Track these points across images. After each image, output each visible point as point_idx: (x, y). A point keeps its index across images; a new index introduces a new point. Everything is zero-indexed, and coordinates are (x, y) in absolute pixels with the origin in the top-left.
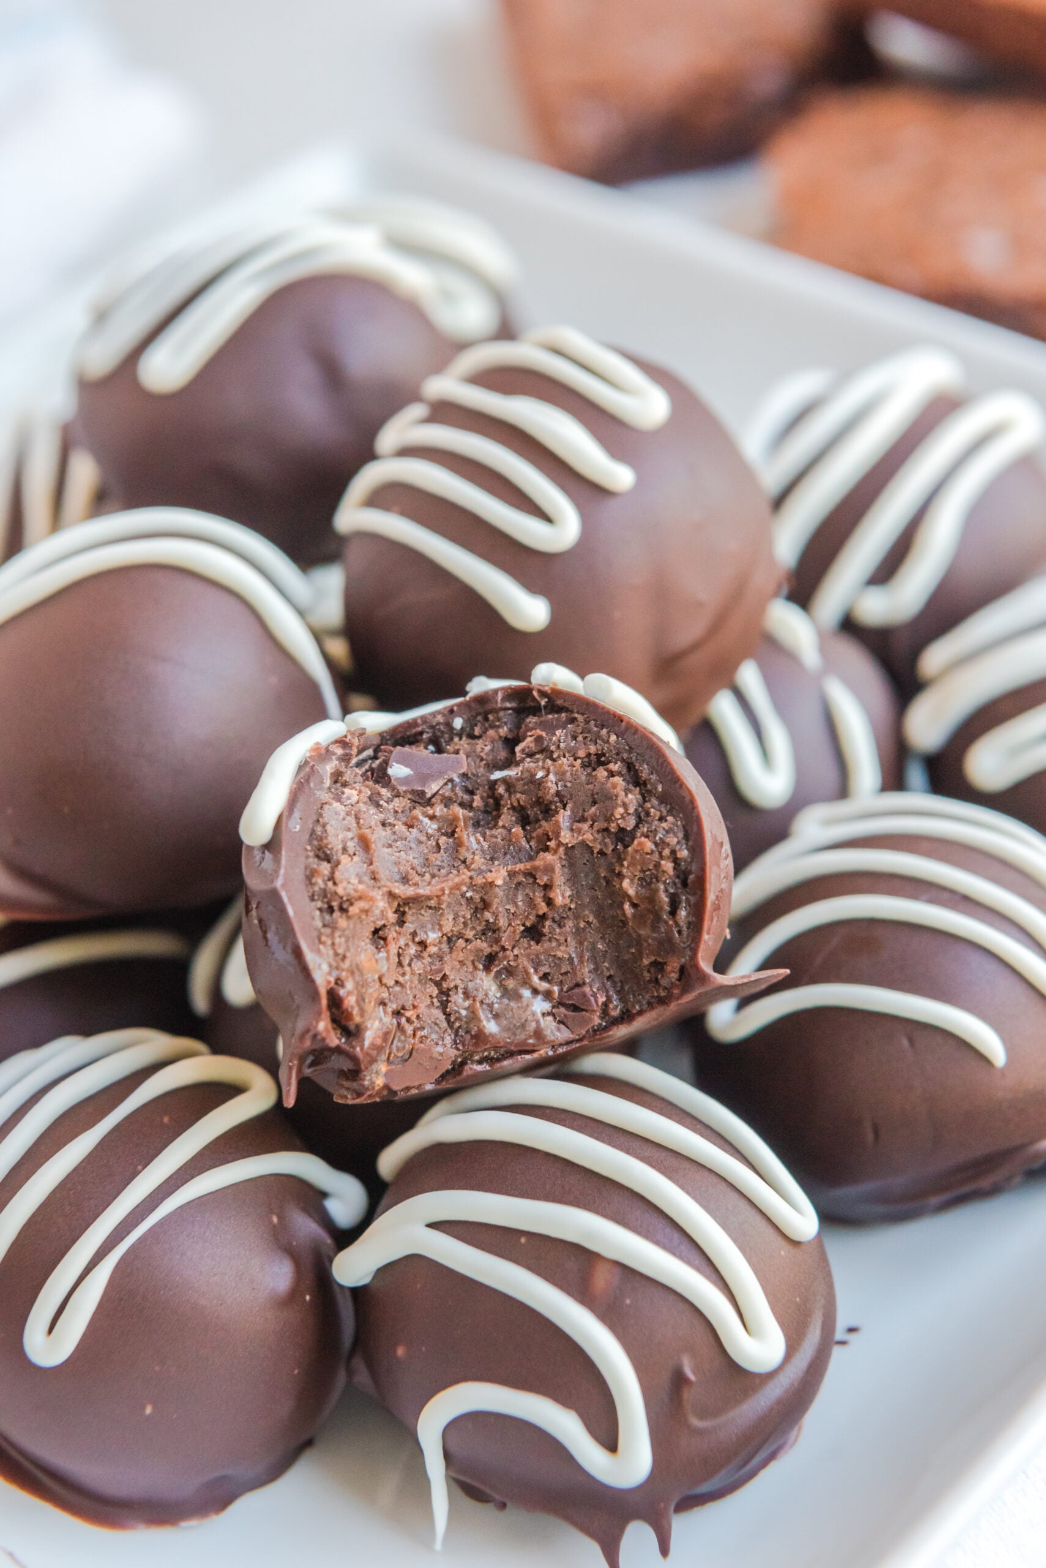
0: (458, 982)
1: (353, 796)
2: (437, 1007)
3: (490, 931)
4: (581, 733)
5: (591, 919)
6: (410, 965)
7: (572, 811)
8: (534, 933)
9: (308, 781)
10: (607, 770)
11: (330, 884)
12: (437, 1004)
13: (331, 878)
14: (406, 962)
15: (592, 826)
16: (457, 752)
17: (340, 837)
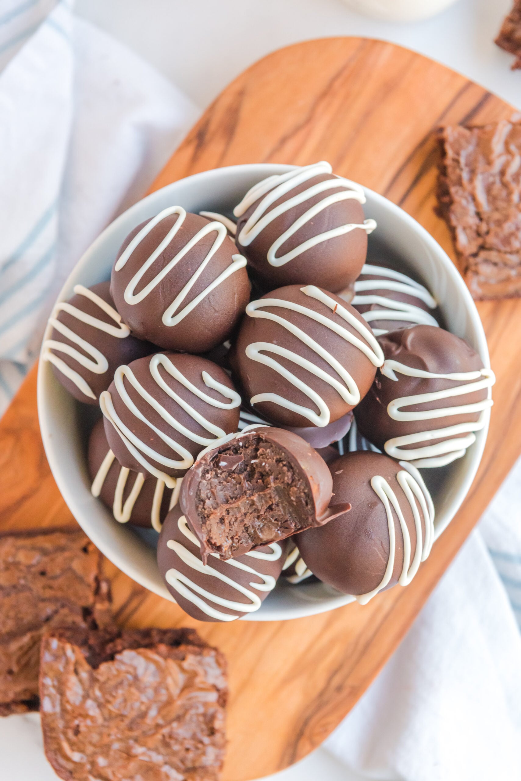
0: (250, 524)
1: (209, 476)
2: (245, 532)
3: (257, 510)
4: (275, 451)
5: (286, 503)
6: (233, 524)
7: (274, 476)
8: (270, 508)
9: (194, 477)
10: (282, 464)
11: (203, 510)
12: (244, 531)
13: (203, 508)
14: (232, 523)
15: (280, 481)
16: (241, 453)
17: (205, 493)
